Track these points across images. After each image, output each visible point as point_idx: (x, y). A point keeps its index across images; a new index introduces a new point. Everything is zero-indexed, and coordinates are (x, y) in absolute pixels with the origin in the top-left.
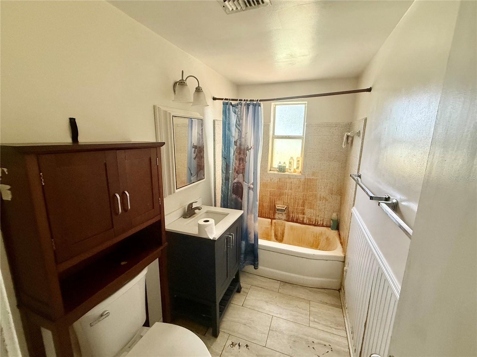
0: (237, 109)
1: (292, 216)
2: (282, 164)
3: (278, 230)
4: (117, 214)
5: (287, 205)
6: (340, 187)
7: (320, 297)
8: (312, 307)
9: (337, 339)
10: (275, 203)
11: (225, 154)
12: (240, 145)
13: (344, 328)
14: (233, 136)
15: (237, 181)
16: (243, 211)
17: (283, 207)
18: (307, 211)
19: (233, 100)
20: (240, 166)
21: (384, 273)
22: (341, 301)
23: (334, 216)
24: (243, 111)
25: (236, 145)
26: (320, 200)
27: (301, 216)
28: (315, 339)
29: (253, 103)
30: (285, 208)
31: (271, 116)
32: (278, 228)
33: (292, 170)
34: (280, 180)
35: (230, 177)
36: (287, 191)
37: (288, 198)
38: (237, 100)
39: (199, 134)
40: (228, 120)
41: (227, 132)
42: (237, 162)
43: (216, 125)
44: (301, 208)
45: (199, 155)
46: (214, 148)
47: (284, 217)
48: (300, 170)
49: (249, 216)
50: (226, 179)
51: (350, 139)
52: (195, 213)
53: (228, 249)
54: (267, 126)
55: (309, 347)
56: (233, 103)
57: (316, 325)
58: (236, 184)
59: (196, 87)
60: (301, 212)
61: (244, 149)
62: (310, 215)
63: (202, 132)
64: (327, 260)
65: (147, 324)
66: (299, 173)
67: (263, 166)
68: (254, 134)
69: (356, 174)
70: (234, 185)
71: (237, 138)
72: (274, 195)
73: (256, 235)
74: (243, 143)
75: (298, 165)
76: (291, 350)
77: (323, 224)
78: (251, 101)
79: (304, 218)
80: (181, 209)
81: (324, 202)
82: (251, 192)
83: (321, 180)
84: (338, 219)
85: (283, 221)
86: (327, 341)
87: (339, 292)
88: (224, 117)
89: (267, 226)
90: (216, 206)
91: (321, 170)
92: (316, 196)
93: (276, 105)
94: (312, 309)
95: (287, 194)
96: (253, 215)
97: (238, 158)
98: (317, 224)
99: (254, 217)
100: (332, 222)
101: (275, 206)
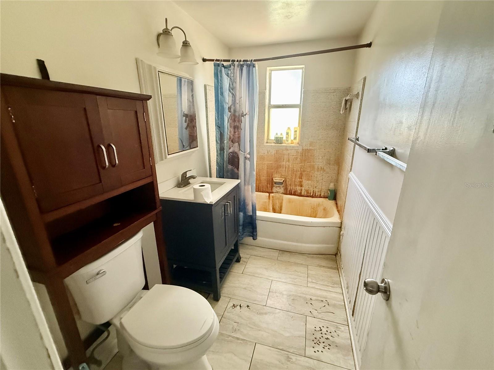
0: (230, 71)
1: (290, 189)
2: (279, 136)
3: (276, 203)
4: (104, 168)
5: (285, 177)
6: (338, 157)
7: (317, 261)
8: (310, 271)
9: (334, 295)
10: (273, 176)
11: (219, 122)
12: (235, 111)
13: (340, 286)
14: (226, 103)
15: (233, 150)
16: (240, 180)
17: (281, 179)
18: (305, 183)
19: (225, 61)
20: (235, 135)
21: (379, 221)
22: (337, 263)
23: (332, 186)
24: (237, 72)
25: (230, 111)
26: (318, 171)
27: (298, 188)
28: (312, 297)
29: (247, 64)
30: (283, 181)
31: (267, 83)
32: (276, 202)
33: (290, 141)
34: (277, 152)
35: (225, 148)
36: (284, 163)
37: (285, 170)
38: (228, 61)
39: (190, 101)
40: (220, 84)
41: (220, 98)
42: (232, 130)
43: (207, 90)
44: (299, 180)
45: (190, 125)
46: (207, 117)
47: (282, 190)
48: (297, 140)
49: (246, 187)
50: (221, 149)
51: (349, 104)
52: (189, 183)
53: (226, 217)
54: (262, 94)
55: (307, 303)
56: (225, 64)
57: (314, 285)
58: (232, 154)
59: (183, 41)
60: (298, 184)
61: (239, 115)
62: (307, 187)
63: (193, 98)
64: (324, 227)
65: (146, 287)
66: (296, 144)
67: (259, 138)
68: (249, 99)
69: (354, 137)
70: (230, 155)
71: (230, 103)
72: (271, 168)
73: (254, 206)
74: (238, 109)
75: (296, 135)
76: (290, 307)
77: (320, 195)
78: (244, 61)
79: (302, 190)
80: (174, 178)
81: (322, 172)
82: (248, 162)
83: (319, 150)
84: (335, 189)
85: (281, 194)
86: (324, 298)
87: (336, 256)
88: (216, 80)
89: (265, 201)
90: (211, 177)
91: (319, 140)
92: (313, 167)
93: (271, 71)
94: (309, 272)
95: (285, 166)
96: (250, 186)
97: (233, 126)
98: (315, 195)
99: (251, 188)
100: (329, 193)
101: (272, 179)
